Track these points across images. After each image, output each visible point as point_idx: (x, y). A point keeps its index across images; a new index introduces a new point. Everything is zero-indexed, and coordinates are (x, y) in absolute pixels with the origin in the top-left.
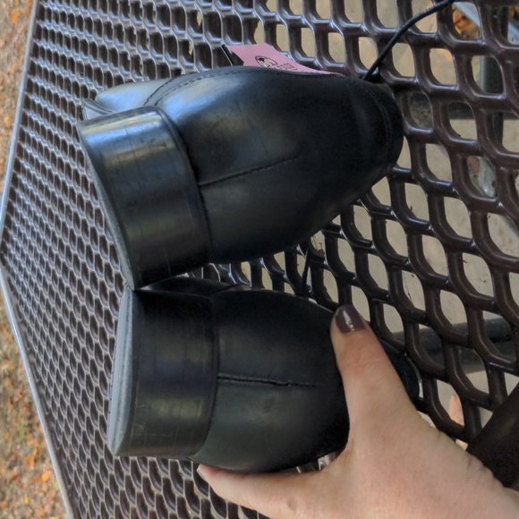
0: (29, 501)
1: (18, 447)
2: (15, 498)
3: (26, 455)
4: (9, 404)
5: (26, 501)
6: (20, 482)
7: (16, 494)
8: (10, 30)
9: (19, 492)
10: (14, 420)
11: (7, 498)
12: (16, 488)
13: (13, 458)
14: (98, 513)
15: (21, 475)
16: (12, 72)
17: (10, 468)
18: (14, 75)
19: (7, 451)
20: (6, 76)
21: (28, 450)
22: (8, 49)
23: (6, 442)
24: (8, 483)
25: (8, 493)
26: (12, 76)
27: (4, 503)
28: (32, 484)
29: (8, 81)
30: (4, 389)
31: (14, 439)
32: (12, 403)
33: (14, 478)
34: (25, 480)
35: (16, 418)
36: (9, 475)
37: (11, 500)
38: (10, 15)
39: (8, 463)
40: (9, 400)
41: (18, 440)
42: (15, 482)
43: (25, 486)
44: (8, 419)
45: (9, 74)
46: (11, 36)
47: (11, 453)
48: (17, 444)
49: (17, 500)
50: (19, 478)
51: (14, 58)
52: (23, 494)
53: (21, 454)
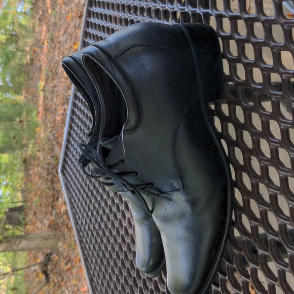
0: (76, 283)
1: (71, 252)
2: (68, 280)
3: (75, 257)
4: (66, 228)
5: (75, 283)
6: (71, 272)
7: (69, 278)
8: (66, 25)
9: (71, 277)
10: (68, 237)
11: (65, 280)
12: (69, 275)
13: (68, 258)
14: (104, 291)
15: (72, 268)
16: (68, 48)
17: (67, 264)
18: (69, 50)
19: (65, 255)
20: (65, 50)
21: (76, 255)
22: (65, 35)
23: (64, 249)
24: (65, 272)
25: (65, 278)
26: (68, 50)
27: (63, 283)
28: (78, 273)
29: (66, 53)
30: (64, 220)
31: (68, 248)
32: (67, 228)
33: (69, 270)
34: (74, 271)
35: (70, 236)
36: (66, 268)
37: (66, 282)
38: (66, 16)
39: (65, 261)
40: (66, 226)
41: (70, 249)
42: (69, 272)
43: (74, 274)
44: (66, 237)
45: (66, 49)
46: (67, 28)
47: (67, 256)
48: (70, 251)
49: (70, 281)
50: (71, 270)
51: (69, 41)
52: (73, 278)
53: (72, 256)
